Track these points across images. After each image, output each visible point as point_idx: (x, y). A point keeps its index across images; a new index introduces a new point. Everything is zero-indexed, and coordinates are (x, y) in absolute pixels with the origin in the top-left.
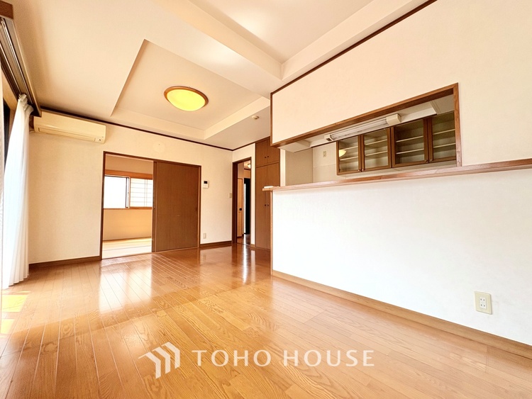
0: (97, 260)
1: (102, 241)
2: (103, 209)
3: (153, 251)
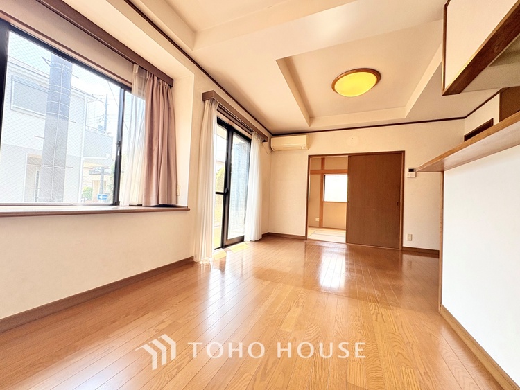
0: (303, 239)
1: (307, 226)
3: (347, 242)
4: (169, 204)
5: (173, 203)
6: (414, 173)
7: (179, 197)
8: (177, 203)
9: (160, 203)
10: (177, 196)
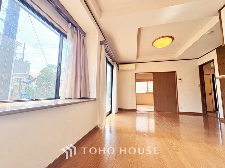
0: (135, 111)
1: (136, 105)
2: (136, 93)
3: (154, 111)
4: (86, 97)
5: (88, 97)
6: (181, 80)
7: (90, 93)
8: (89, 96)
9: (82, 97)
10: (89, 92)
